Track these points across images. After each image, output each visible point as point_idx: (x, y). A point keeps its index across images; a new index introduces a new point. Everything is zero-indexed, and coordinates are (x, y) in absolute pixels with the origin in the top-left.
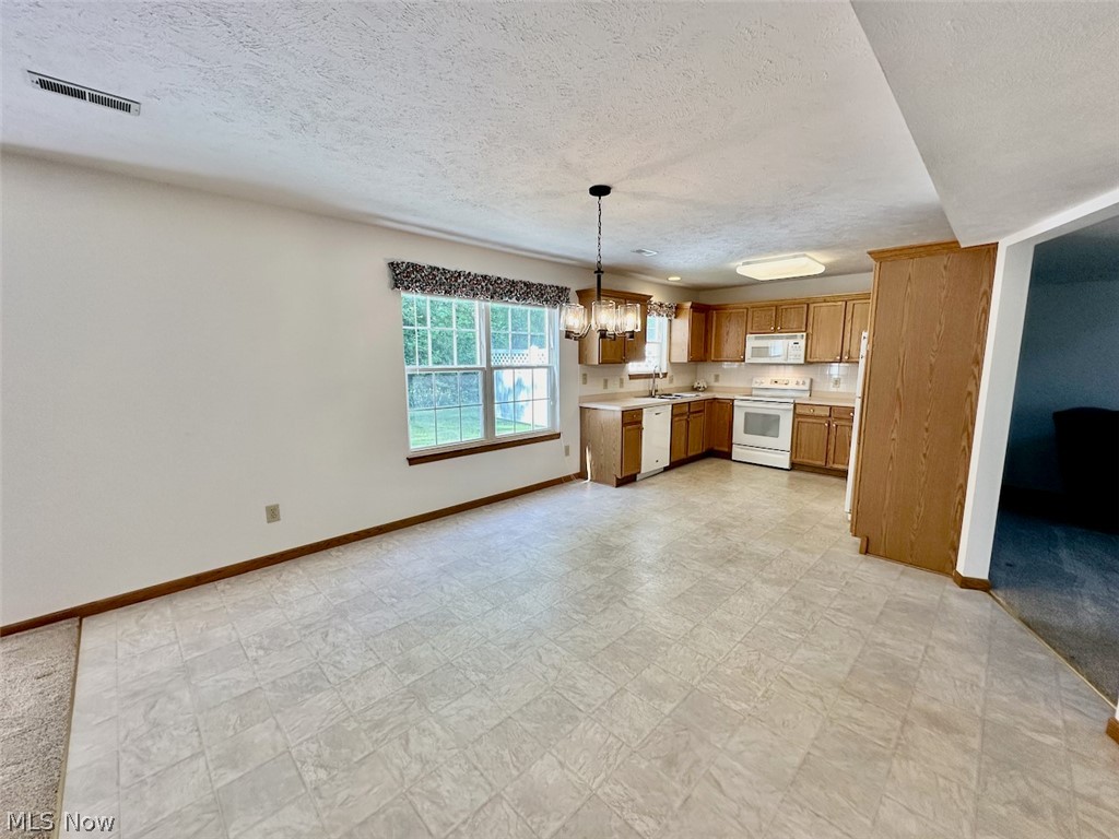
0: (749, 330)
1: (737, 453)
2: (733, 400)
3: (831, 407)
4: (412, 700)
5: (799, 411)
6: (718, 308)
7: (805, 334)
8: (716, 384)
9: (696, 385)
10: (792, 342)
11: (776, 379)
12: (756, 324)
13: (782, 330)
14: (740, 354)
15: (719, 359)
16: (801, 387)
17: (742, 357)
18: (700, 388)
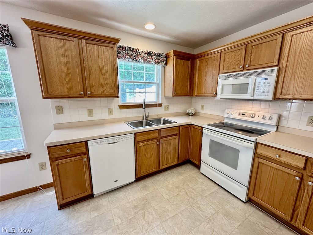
0: (221, 70)
3: (307, 159)
5: (260, 151)
7: (276, 69)
8: (202, 111)
9: (188, 112)
12: (227, 65)
13: (250, 68)
14: (214, 91)
15: (200, 95)
16: (267, 122)
17: (215, 93)
18: (190, 113)
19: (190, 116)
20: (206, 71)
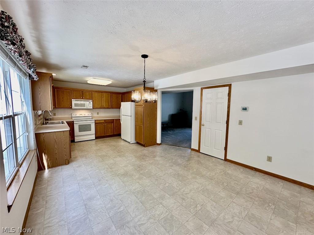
0: (72, 97)
1: (77, 139)
2: (73, 122)
3: (104, 120)
4: (214, 224)
5: (96, 122)
6: (57, 88)
7: (92, 100)
8: (55, 117)
10: (89, 102)
12: (75, 96)
13: (84, 99)
16: (89, 115)
17: (71, 107)
20: (63, 96)
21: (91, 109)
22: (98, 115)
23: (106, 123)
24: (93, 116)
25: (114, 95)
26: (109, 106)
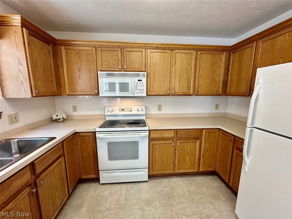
0: (100, 67)
1: (104, 177)
2: (95, 132)
3: (175, 131)
6: (66, 44)
8: (75, 114)
9: (54, 117)
10: (137, 79)
11: (123, 107)
12: (106, 63)
13: (127, 70)
14: (94, 89)
15: (74, 94)
16: (141, 113)
17: (96, 91)
18: (59, 119)
19: (60, 123)
20: (79, 65)
21: (144, 97)
22: (159, 112)
23: (179, 139)
24: (148, 113)
25: (204, 56)
26: (189, 87)
